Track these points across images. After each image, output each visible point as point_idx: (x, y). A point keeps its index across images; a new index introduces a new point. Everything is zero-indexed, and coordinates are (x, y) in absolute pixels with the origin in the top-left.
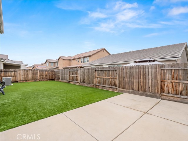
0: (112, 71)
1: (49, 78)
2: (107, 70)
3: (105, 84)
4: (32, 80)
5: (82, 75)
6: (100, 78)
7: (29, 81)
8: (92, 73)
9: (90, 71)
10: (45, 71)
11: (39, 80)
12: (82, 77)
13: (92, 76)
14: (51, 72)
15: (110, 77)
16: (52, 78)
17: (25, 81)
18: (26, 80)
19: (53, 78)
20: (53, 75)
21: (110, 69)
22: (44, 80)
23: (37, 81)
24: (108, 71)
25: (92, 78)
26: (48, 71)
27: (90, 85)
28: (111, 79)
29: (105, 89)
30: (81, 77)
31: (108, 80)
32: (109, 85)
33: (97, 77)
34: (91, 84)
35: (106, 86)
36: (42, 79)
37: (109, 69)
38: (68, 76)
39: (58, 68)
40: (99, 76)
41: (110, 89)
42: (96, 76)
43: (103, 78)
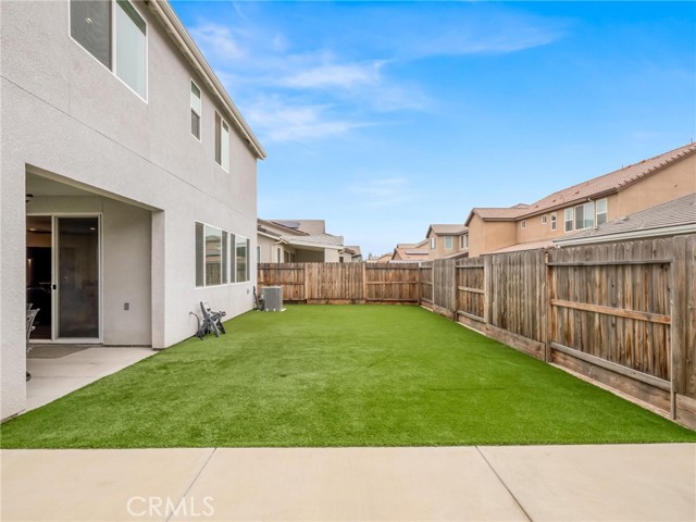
0: (638, 271)
1: (401, 296)
2: (607, 266)
3: (597, 350)
4: (345, 299)
5: (496, 289)
6: (572, 313)
7: (336, 302)
8: (533, 279)
9: (527, 268)
10: (387, 269)
11: (367, 301)
12: (496, 296)
13: (534, 297)
14: (407, 271)
15: (628, 308)
16: (411, 294)
17: (323, 302)
18: (327, 300)
19: (416, 297)
20: (414, 284)
21: (629, 259)
22: (382, 301)
23: (358, 304)
24: (612, 272)
25: (534, 306)
26: (395, 269)
27: (527, 344)
28: (629, 324)
29: (596, 378)
30: (492, 300)
31: (614, 325)
32: (621, 360)
33: (556, 302)
34: (529, 340)
35: (603, 362)
36: (377, 299)
37: (622, 261)
38: (453, 289)
39: (466, 255)
40: (567, 296)
41: (628, 385)
42: (552, 297)
43: (590, 315)
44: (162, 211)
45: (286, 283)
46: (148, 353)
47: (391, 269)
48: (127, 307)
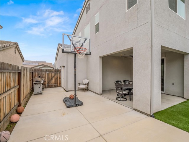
48: (173, 84)
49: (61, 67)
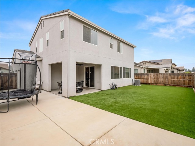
1: (184, 84)
4: (162, 84)
7: (159, 85)
10: (178, 75)
11: (170, 85)
14: (187, 76)
17: (155, 84)
19: (191, 85)
20: (190, 81)
22: (176, 86)
23: (167, 86)
26: (182, 75)
36: (174, 85)
44: (102, 65)
45: (144, 79)
46: (100, 91)
47: (180, 75)
48: (98, 82)
49: (16, 71)
